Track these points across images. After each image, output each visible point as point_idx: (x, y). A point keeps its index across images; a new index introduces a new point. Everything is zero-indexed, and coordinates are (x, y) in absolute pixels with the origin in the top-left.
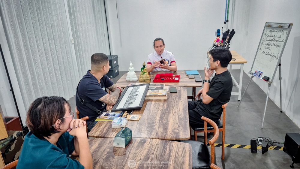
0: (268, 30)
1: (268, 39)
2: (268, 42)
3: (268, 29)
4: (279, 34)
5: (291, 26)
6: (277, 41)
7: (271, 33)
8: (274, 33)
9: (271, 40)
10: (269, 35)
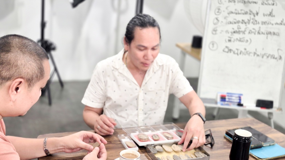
1: (231, 20)
10: (234, 11)
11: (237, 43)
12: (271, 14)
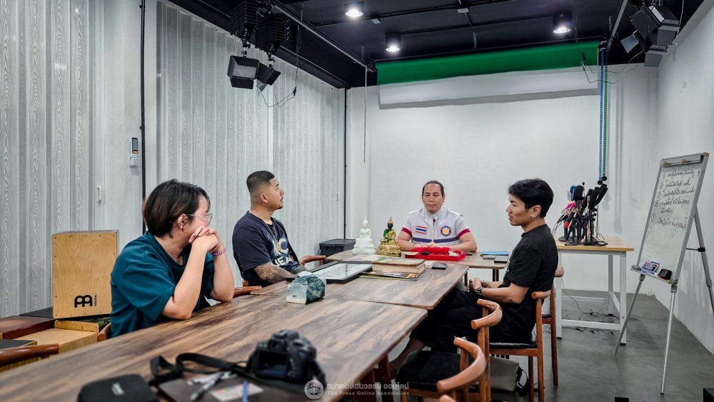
0: (667, 174)
1: (666, 192)
2: (667, 198)
3: (666, 172)
4: (685, 178)
5: (705, 157)
6: (683, 192)
7: (672, 179)
8: (677, 179)
9: (673, 193)
10: (669, 184)
11: (666, 213)
12: (688, 184)
